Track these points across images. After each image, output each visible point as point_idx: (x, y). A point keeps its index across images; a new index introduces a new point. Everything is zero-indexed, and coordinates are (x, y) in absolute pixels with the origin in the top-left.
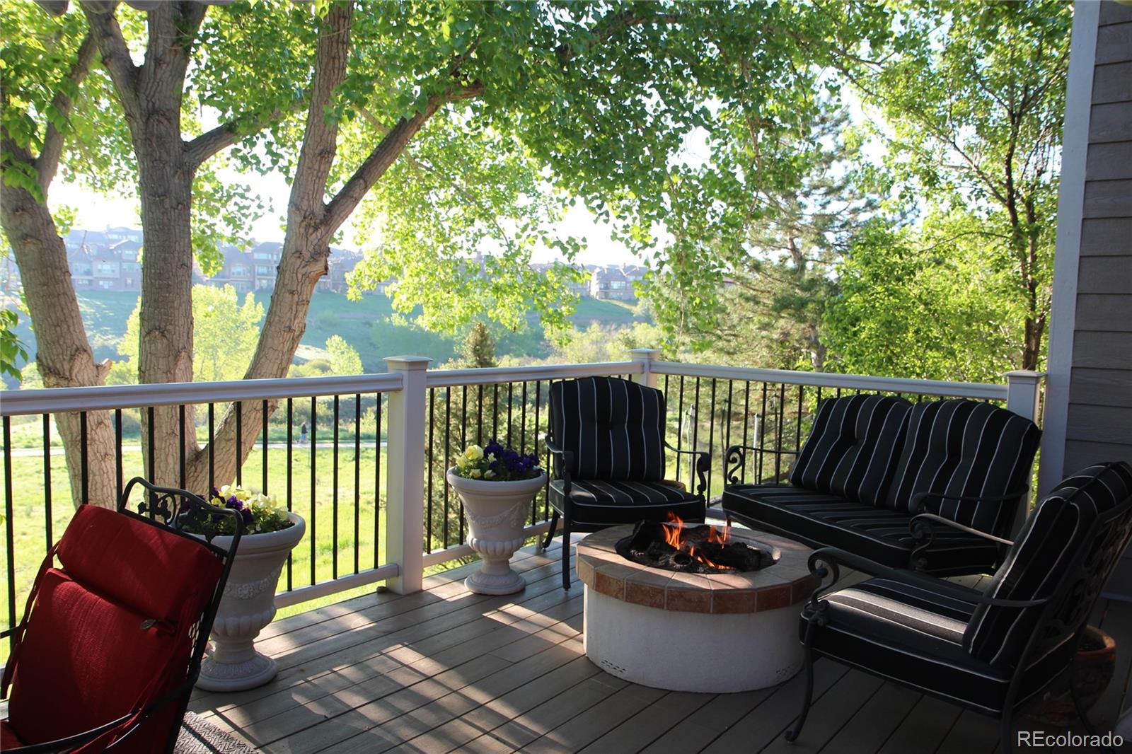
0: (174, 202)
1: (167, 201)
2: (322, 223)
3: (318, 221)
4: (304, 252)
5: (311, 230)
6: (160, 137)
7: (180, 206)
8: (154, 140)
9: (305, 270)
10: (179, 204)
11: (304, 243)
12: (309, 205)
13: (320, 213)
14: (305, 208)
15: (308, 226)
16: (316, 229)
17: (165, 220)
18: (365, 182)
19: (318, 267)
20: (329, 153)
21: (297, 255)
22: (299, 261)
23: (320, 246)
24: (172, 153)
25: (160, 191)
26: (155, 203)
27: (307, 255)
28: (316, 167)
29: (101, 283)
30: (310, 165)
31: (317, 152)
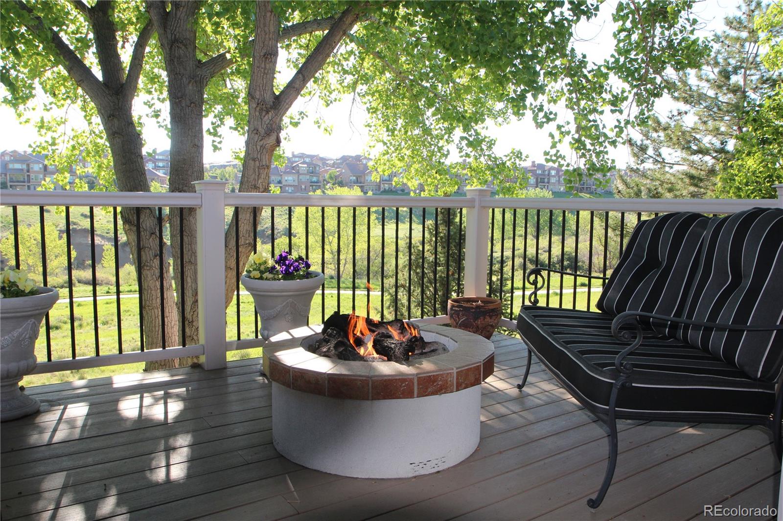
0: (188, 103)
1: (183, 101)
2: (271, 108)
3: (269, 106)
4: (260, 129)
5: (264, 113)
6: (179, 58)
7: (192, 105)
8: (176, 60)
9: (262, 142)
10: (191, 103)
11: (259, 123)
12: (261, 95)
13: (269, 99)
14: (258, 97)
15: (262, 109)
16: (267, 112)
17: (182, 115)
18: (304, 77)
19: (272, 140)
20: (271, 55)
21: (255, 132)
22: (257, 136)
23: (271, 125)
24: (188, 68)
25: (180, 94)
26: (176, 103)
27: (262, 131)
28: (263, 66)
29: (287, 188)
30: (258, 65)
31: (262, 54)
